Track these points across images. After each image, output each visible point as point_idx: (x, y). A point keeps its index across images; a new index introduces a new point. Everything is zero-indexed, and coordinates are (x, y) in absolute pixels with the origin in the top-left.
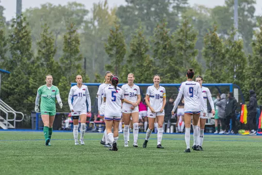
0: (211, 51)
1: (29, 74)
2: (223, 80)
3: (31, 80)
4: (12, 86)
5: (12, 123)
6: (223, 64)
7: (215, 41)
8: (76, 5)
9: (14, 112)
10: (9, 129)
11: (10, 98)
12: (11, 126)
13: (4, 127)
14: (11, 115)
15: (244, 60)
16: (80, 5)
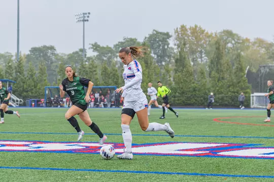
0: (104, 73)
1: (24, 83)
2: (110, 85)
3: (25, 86)
4: (17, 88)
5: (17, 104)
6: (109, 78)
7: (105, 69)
8: (8, 53)
9: (19, 99)
10: (17, 107)
11: (16, 93)
12: (17, 106)
13: (14, 106)
14: (17, 101)
15: (118, 76)
16: (10, 53)
